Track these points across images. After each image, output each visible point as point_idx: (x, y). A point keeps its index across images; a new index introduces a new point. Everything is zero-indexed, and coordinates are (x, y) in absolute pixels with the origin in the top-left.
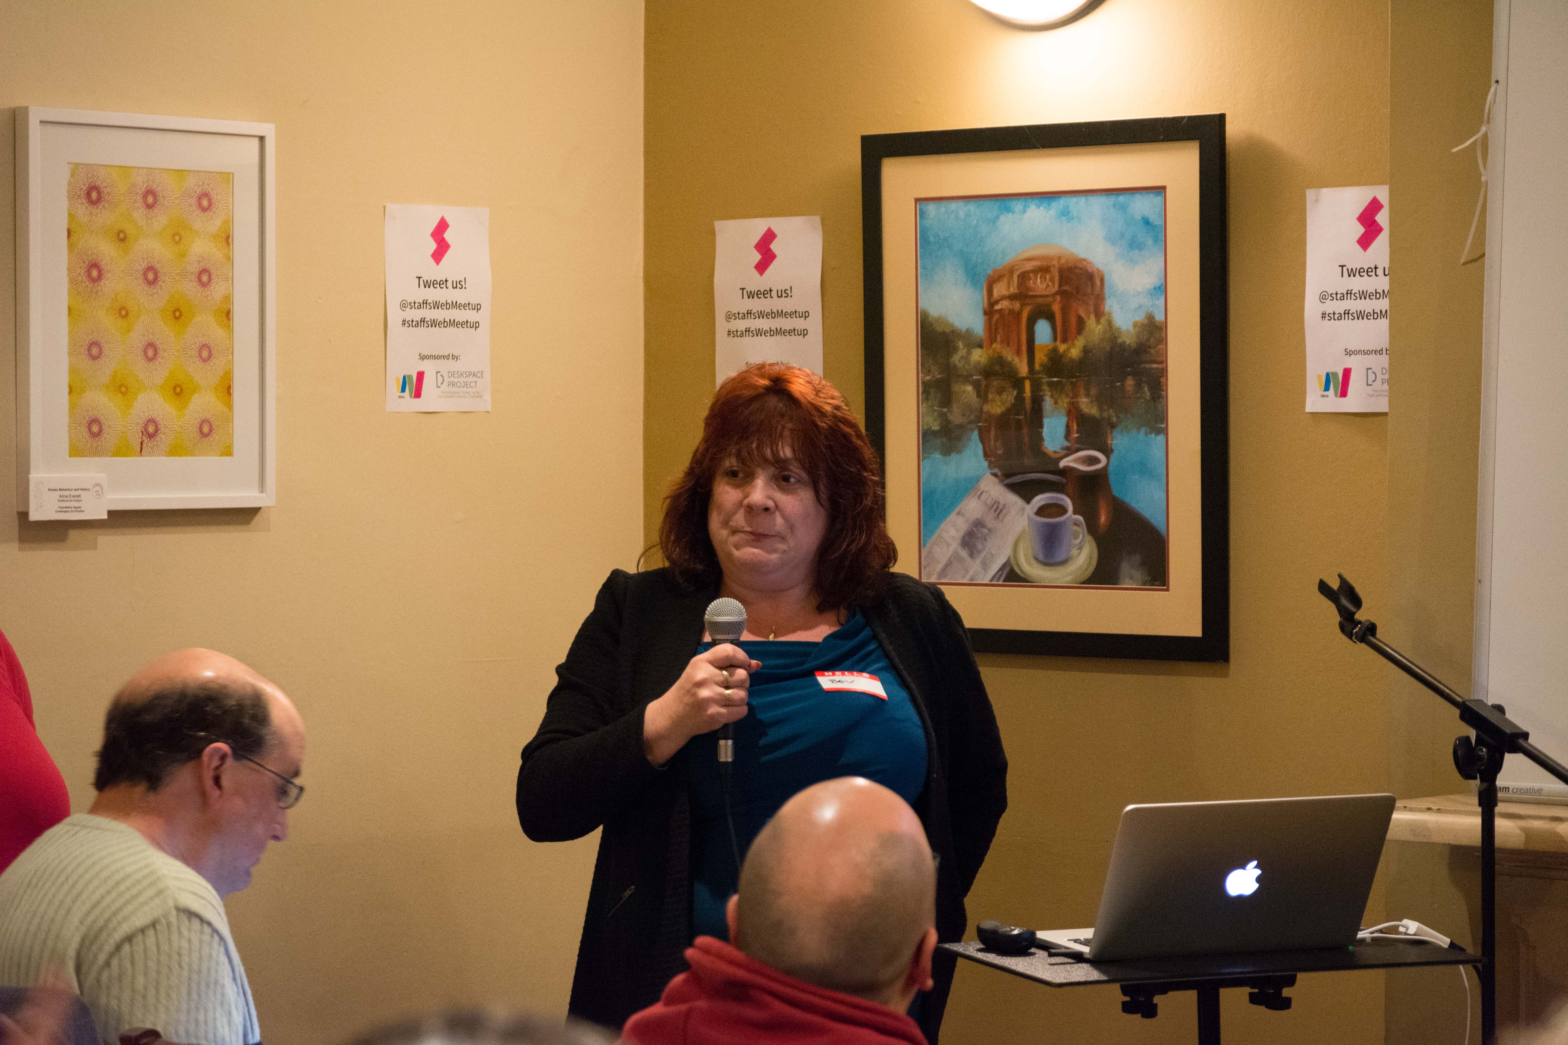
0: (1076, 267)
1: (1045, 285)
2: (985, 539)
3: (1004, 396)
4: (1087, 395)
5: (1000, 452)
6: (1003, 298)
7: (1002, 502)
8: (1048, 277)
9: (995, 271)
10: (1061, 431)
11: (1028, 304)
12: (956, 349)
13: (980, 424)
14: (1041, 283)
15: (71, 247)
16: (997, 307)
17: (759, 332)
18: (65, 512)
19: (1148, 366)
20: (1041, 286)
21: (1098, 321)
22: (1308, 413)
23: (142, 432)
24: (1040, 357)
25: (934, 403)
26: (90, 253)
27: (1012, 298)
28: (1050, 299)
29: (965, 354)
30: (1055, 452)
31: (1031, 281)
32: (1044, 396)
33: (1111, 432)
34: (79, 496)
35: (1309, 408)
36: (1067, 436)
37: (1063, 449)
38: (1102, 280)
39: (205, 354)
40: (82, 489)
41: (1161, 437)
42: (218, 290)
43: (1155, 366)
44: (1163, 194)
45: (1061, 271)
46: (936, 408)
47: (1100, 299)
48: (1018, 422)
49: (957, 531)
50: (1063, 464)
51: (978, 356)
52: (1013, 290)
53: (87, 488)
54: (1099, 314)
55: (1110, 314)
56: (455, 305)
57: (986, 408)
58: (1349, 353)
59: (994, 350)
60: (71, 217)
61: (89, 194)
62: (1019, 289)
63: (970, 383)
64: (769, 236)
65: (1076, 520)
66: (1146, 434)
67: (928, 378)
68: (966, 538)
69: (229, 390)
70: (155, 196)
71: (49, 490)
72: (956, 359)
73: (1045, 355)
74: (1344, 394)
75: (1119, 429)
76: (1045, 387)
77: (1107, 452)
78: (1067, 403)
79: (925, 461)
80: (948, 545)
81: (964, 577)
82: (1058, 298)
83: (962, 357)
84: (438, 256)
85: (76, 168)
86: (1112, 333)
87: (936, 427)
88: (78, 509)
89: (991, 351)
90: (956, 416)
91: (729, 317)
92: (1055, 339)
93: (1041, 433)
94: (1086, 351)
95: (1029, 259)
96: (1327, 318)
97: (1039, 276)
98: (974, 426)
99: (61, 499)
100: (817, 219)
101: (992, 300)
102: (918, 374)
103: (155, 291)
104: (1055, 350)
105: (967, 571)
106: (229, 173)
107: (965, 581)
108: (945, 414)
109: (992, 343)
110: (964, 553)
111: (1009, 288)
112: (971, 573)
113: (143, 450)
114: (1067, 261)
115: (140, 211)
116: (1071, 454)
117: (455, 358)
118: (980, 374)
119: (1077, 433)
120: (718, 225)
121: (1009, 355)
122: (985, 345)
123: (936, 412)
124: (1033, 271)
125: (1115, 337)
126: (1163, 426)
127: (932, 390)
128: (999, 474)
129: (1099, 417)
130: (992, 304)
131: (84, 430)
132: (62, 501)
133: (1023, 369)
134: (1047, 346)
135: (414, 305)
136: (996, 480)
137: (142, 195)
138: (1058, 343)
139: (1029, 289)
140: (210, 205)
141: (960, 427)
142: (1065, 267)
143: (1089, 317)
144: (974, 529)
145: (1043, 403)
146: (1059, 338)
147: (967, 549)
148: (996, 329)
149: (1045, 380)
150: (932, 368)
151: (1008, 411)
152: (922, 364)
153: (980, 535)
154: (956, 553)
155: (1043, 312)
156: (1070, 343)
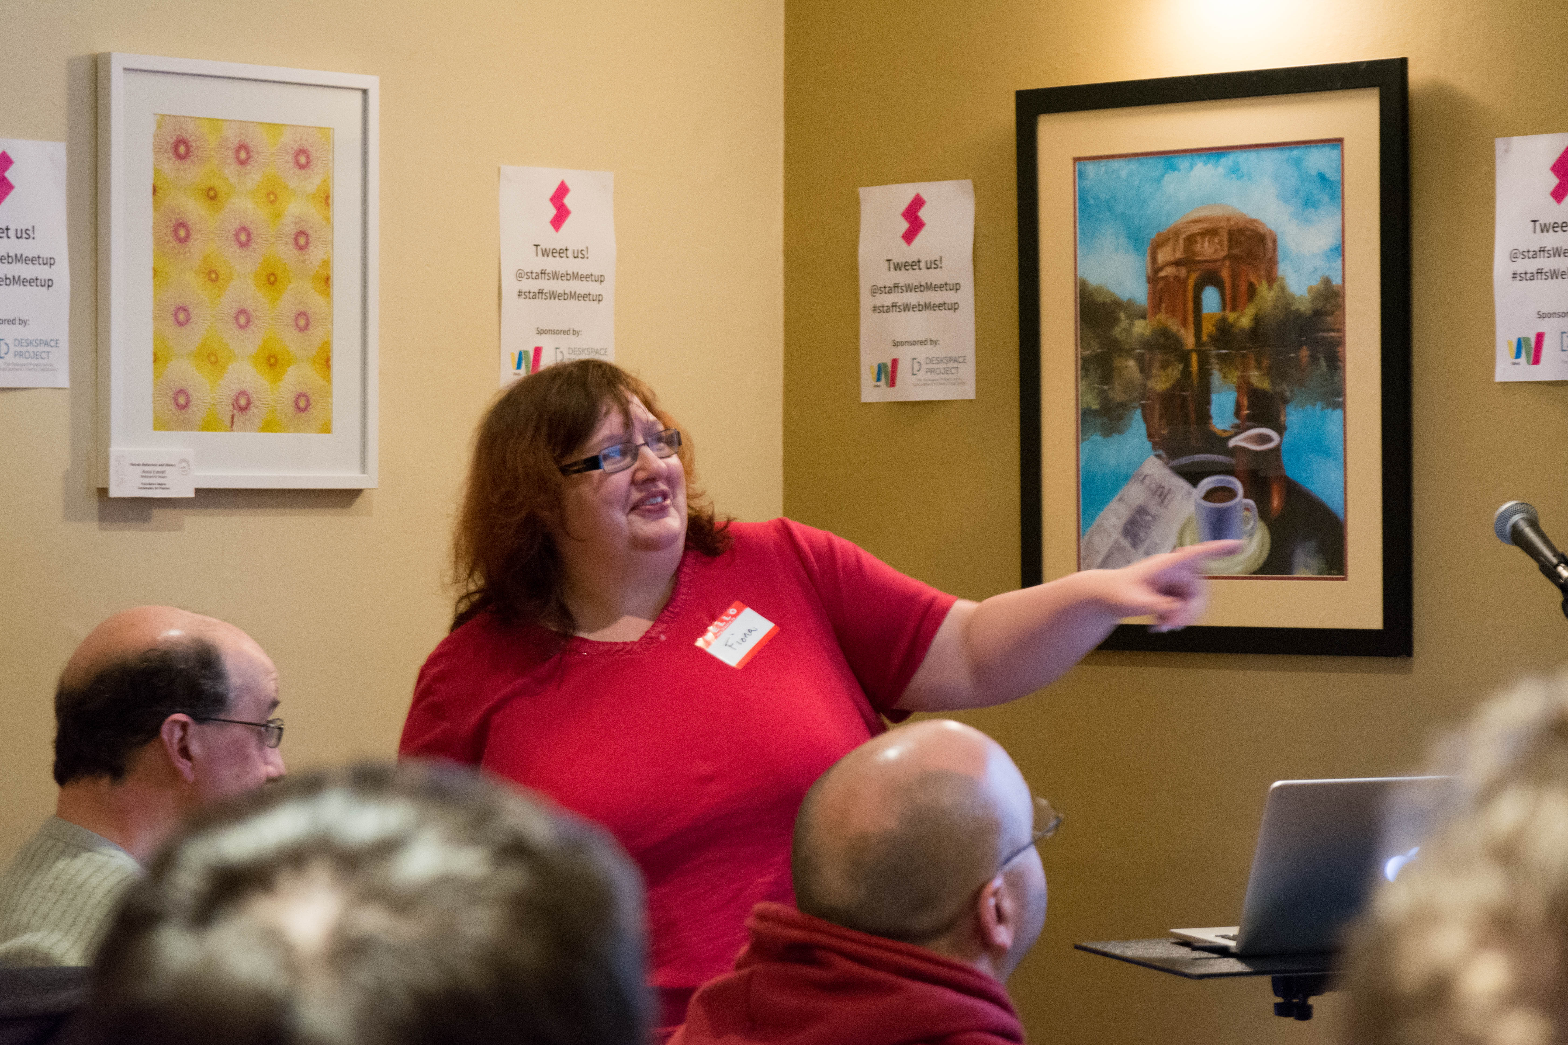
0: (1246, 229)
1: (1212, 250)
2: (1149, 527)
3: (1170, 370)
4: (1259, 368)
6: (1168, 264)
7: (1167, 487)
8: (1216, 240)
9: (1159, 235)
10: (1230, 407)
11: (1194, 271)
12: (1116, 321)
13: (1143, 402)
14: (1209, 246)
15: (157, 204)
16: (1162, 274)
17: (907, 308)
18: (149, 488)
19: (1325, 334)
20: (1207, 250)
21: (1270, 287)
22: (1498, 383)
23: (233, 405)
24: (1208, 328)
25: (1094, 380)
26: (177, 211)
27: (1177, 263)
28: (1218, 264)
29: (1127, 326)
30: (1224, 431)
31: (1198, 245)
32: (1211, 369)
33: (1285, 408)
34: (163, 472)
35: (1499, 377)
36: (1237, 413)
37: (1232, 427)
38: (1274, 242)
39: (302, 322)
40: (168, 465)
41: (1339, 412)
42: (316, 254)
43: (1333, 334)
44: (1341, 146)
45: (1231, 234)
46: (1096, 385)
47: (1272, 262)
48: (1184, 398)
49: (1119, 518)
50: (1232, 443)
51: (1141, 328)
52: (1179, 255)
53: (172, 463)
54: (1271, 279)
55: (1283, 279)
56: (575, 276)
57: (1150, 384)
58: (1542, 316)
59: (1159, 320)
60: (157, 172)
61: (176, 147)
62: (1184, 254)
63: (1133, 358)
64: (918, 203)
65: (1248, 504)
66: (1323, 409)
67: (1087, 352)
68: (1129, 527)
69: (327, 362)
70: (248, 151)
71: (132, 465)
72: (1117, 331)
73: (1213, 326)
74: (1536, 361)
75: (1293, 404)
76: (1213, 360)
77: (1280, 429)
78: (1238, 377)
79: (1085, 443)
80: (1109, 534)
82: (1227, 263)
83: (1124, 330)
84: (558, 222)
85: (162, 120)
86: (1285, 299)
87: (1095, 407)
88: (162, 486)
89: (1154, 322)
90: (1117, 395)
91: (875, 291)
92: (1224, 308)
93: (1208, 410)
94: (1257, 319)
95: (1196, 221)
96: (1519, 278)
97: (1206, 239)
98: (1137, 405)
99: (144, 474)
100: (968, 184)
101: (1156, 267)
102: (1076, 349)
103: (247, 253)
104: (1224, 320)
106: (329, 129)
108: (1105, 391)
109: (1155, 314)
110: (1126, 543)
111: (1174, 253)
113: (235, 424)
114: (1237, 224)
115: (233, 166)
116: (1241, 433)
117: (576, 333)
118: (1144, 348)
119: (1248, 409)
120: (863, 192)
121: (1174, 325)
122: (1148, 316)
123: (1096, 390)
124: (1198, 234)
125: (1289, 304)
126: (1340, 399)
127: (1092, 366)
128: (1164, 456)
129: (1271, 392)
130: (1156, 270)
131: (169, 400)
132: (145, 477)
133: (1190, 341)
134: (1215, 315)
135: (530, 275)
136: (1160, 462)
137: (234, 151)
138: (1227, 312)
139: (1195, 253)
140: (308, 162)
141: (1122, 405)
142: (1235, 228)
143: (1260, 283)
144: (1137, 516)
145: (1212, 377)
146: (1228, 306)
147: (1129, 537)
148: (1160, 298)
149: (1214, 352)
150: (1092, 342)
151: (1174, 387)
152: (1081, 338)
153: (1143, 523)
154: (1117, 542)
155: (1211, 278)
156: (1240, 311)
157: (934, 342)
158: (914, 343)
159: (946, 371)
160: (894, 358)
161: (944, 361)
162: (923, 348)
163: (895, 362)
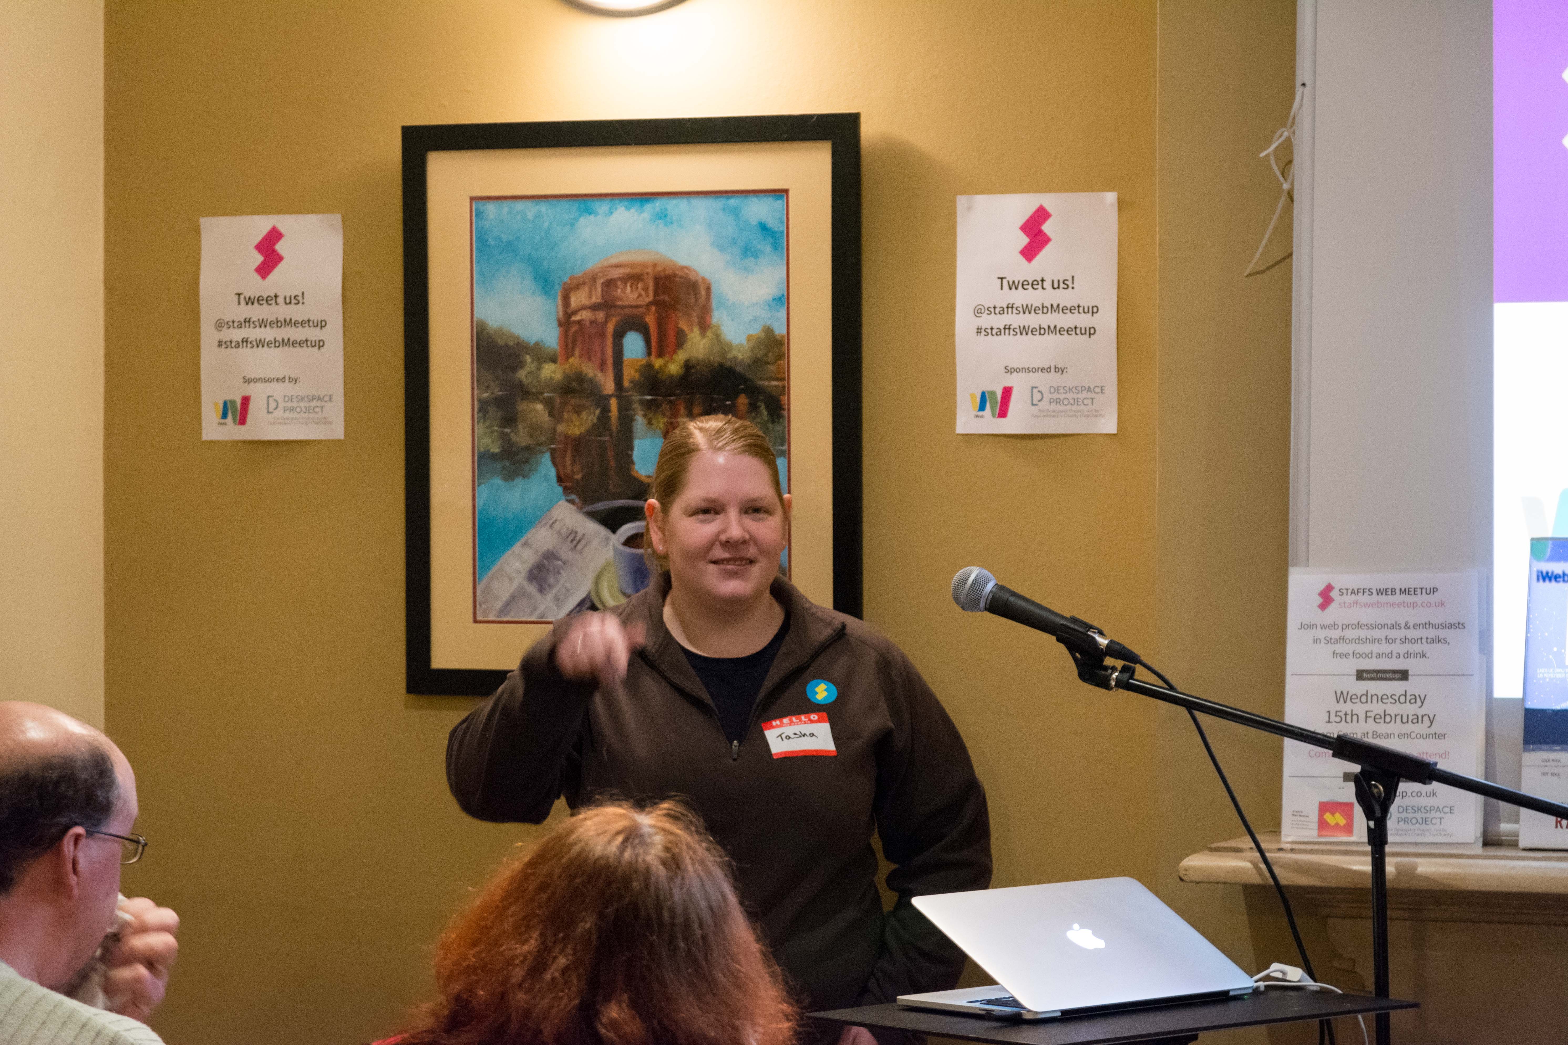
0: (675, 275)
1: (636, 295)
2: (559, 573)
3: (584, 415)
5: (578, 477)
6: (583, 308)
7: (581, 531)
8: (640, 285)
9: (572, 278)
11: (615, 315)
12: (521, 364)
13: (553, 446)
14: (632, 290)
16: (576, 318)
17: (261, 343)
19: (766, 383)
20: (629, 295)
21: (703, 334)
22: (959, 434)
24: (630, 374)
25: (494, 423)
27: (594, 308)
28: (642, 310)
29: (534, 369)
31: (619, 291)
32: (634, 415)
35: (960, 429)
38: (708, 290)
43: (776, 383)
44: (785, 198)
45: (657, 280)
46: (496, 428)
47: (706, 310)
48: (601, 442)
49: (523, 563)
51: (551, 372)
52: (596, 299)
54: (704, 326)
55: (718, 327)
57: (561, 428)
58: (1009, 370)
59: (571, 365)
62: (603, 298)
63: (541, 402)
64: (274, 236)
67: (485, 395)
68: (535, 572)
72: (522, 374)
73: (636, 371)
74: (1003, 413)
76: (636, 406)
78: (664, 424)
79: (483, 486)
80: (511, 579)
81: (531, 614)
82: (653, 308)
83: (530, 373)
86: (720, 346)
87: (495, 449)
89: (567, 366)
90: (522, 438)
91: (220, 325)
92: (649, 353)
93: (631, 456)
94: (688, 366)
95: (616, 266)
96: (983, 333)
97: (628, 285)
98: (544, 449)
100: (337, 218)
101: (569, 310)
102: (475, 392)
104: (649, 366)
105: (535, 609)
107: (533, 618)
108: (507, 435)
109: (567, 358)
110: (531, 589)
111: (590, 297)
112: (540, 609)
114: (664, 270)
118: (553, 391)
120: (205, 222)
121: (590, 370)
122: (559, 359)
123: (496, 434)
124: (621, 279)
125: (725, 352)
126: (783, 448)
127: (490, 409)
128: (577, 500)
130: (568, 314)
133: (608, 386)
134: (638, 361)
136: (573, 507)
138: (653, 358)
139: (615, 298)
141: (527, 448)
142: (663, 274)
143: (691, 331)
144: (545, 561)
145: (634, 424)
146: (653, 353)
147: (535, 584)
148: (574, 342)
149: (637, 398)
150: (492, 384)
151: (589, 432)
152: (478, 381)
153: (552, 568)
154: (521, 587)
155: (635, 323)
156: (667, 357)
157: (294, 380)
158: (269, 380)
159: (308, 410)
160: (244, 394)
161: (306, 399)
162: (281, 384)
163: (246, 400)
